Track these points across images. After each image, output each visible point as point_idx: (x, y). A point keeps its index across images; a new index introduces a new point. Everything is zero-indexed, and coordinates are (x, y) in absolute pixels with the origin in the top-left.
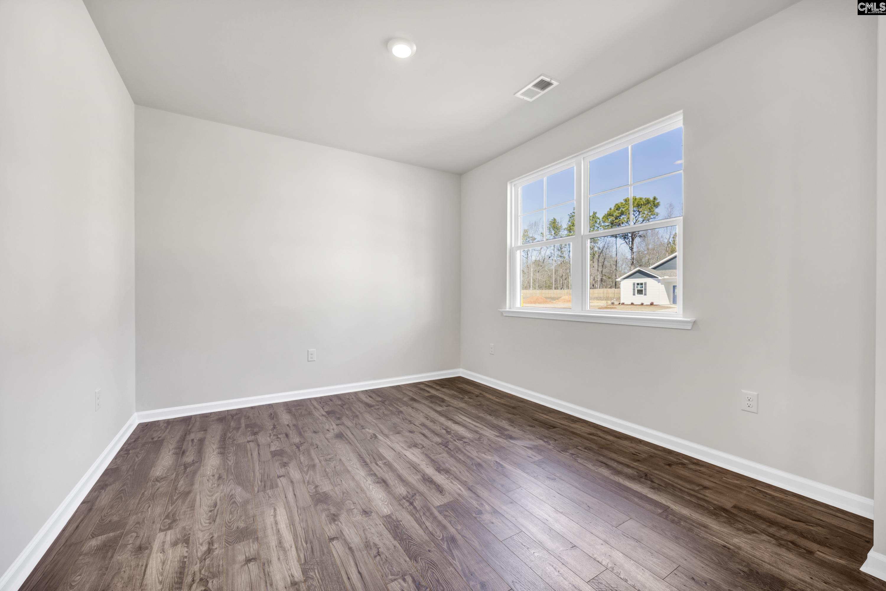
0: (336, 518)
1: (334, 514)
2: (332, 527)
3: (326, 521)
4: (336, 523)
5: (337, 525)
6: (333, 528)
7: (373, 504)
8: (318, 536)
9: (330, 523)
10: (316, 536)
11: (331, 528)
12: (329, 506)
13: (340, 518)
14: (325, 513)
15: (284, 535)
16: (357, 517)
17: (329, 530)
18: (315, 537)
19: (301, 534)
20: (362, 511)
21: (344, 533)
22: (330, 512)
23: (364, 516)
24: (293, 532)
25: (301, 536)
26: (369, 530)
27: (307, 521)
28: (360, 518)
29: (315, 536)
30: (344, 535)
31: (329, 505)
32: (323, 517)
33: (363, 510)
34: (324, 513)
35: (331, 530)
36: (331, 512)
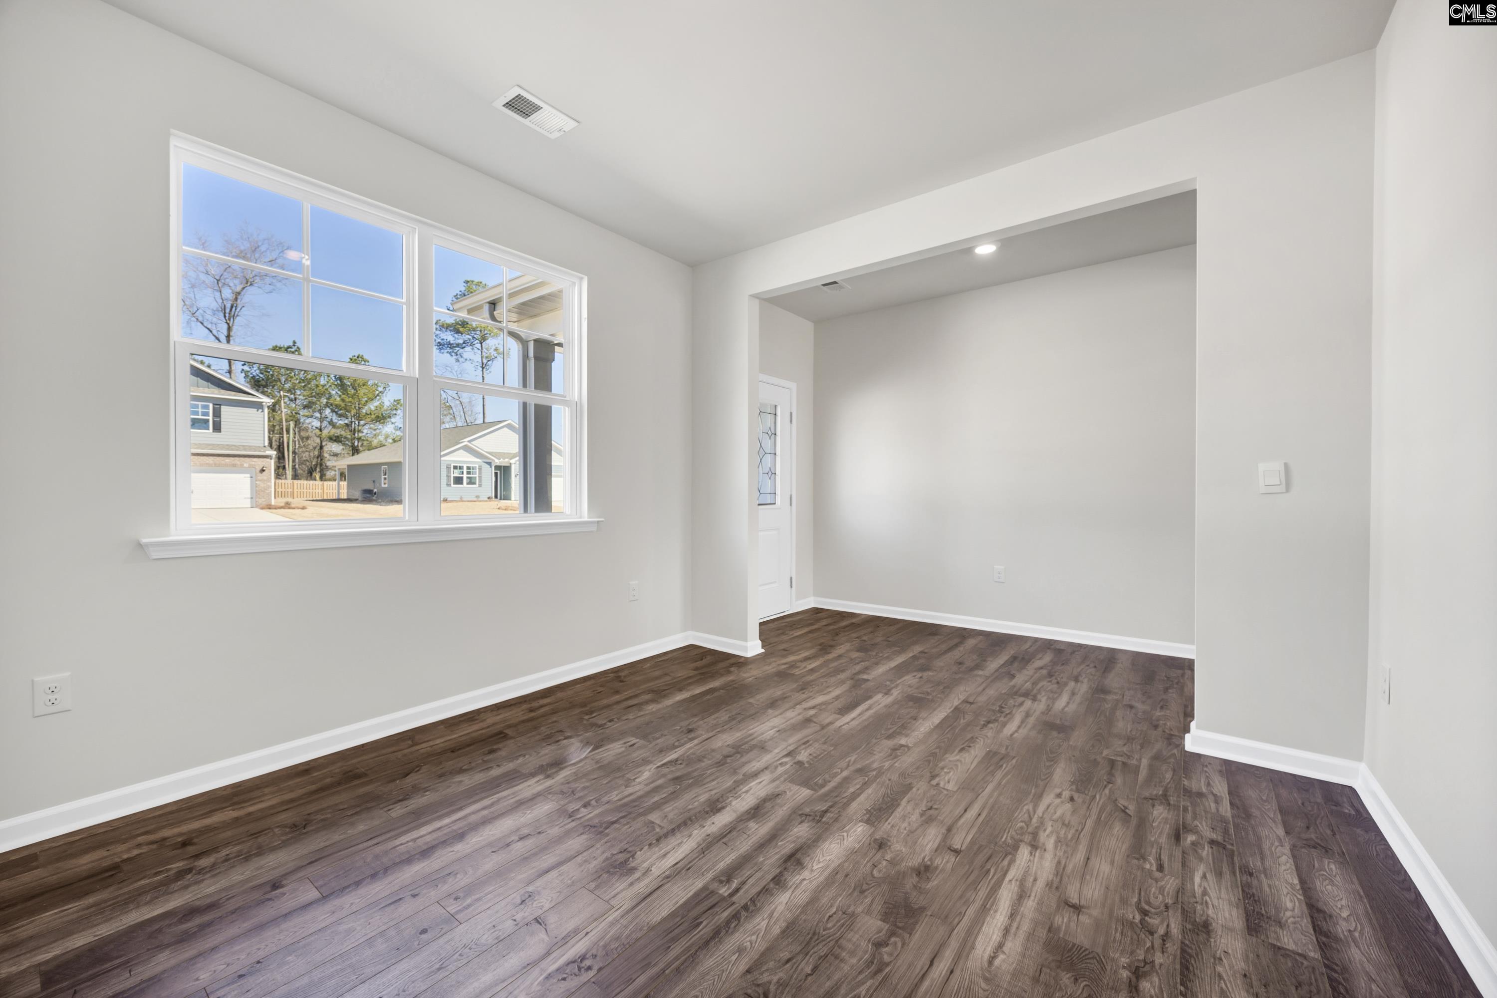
0: (922, 869)
1: (916, 875)
2: (939, 863)
3: (937, 876)
4: (929, 863)
5: (931, 860)
6: (940, 861)
7: (857, 846)
8: (967, 867)
9: (936, 868)
10: (969, 869)
11: (941, 863)
12: (909, 891)
13: (916, 865)
14: (927, 885)
15: (1008, 903)
16: (898, 848)
17: (947, 862)
18: (972, 868)
19: (986, 885)
20: (882, 851)
21: (936, 845)
22: (918, 882)
23: (889, 844)
24: (994, 896)
25: (987, 883)
26: (907, 829)
27: (961, 897)
28: (897, 845)
29: (970, 871)
30: (939, 845)
31: (906, 893)
32: (935, 882)
33: (878, 850)
34: (928, 887)
35: (946, 862)
36: (918, 879)
